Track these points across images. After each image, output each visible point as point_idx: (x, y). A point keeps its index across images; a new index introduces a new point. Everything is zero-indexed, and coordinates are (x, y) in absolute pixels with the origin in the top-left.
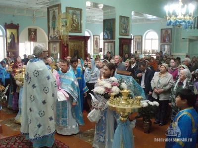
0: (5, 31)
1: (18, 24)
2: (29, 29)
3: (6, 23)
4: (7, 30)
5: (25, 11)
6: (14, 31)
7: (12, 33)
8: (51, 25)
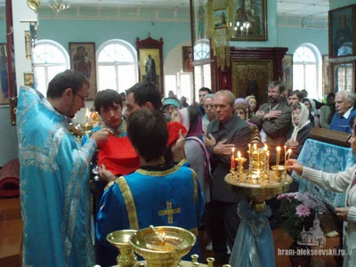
0: (136, 52)
1: (161, 39)
2: (184, 48)
3: (138, 39)
4: (141, 51)
5: (175, 13)
6: (154, 53)
7: (150, 56)
8: (196, 28)
